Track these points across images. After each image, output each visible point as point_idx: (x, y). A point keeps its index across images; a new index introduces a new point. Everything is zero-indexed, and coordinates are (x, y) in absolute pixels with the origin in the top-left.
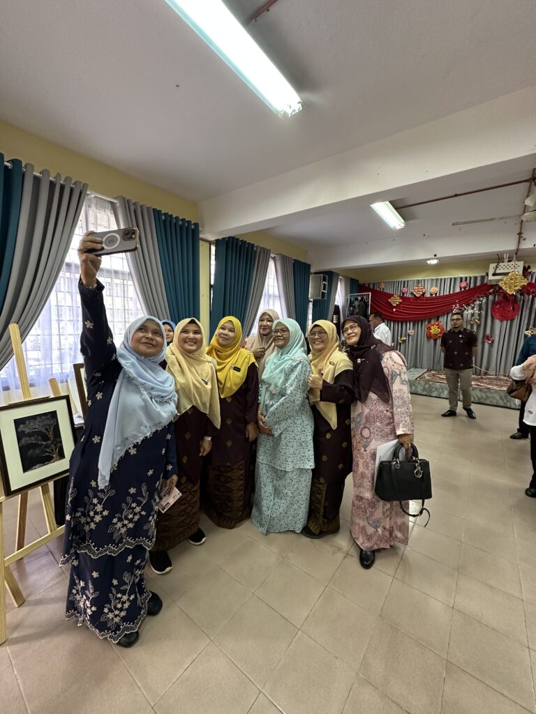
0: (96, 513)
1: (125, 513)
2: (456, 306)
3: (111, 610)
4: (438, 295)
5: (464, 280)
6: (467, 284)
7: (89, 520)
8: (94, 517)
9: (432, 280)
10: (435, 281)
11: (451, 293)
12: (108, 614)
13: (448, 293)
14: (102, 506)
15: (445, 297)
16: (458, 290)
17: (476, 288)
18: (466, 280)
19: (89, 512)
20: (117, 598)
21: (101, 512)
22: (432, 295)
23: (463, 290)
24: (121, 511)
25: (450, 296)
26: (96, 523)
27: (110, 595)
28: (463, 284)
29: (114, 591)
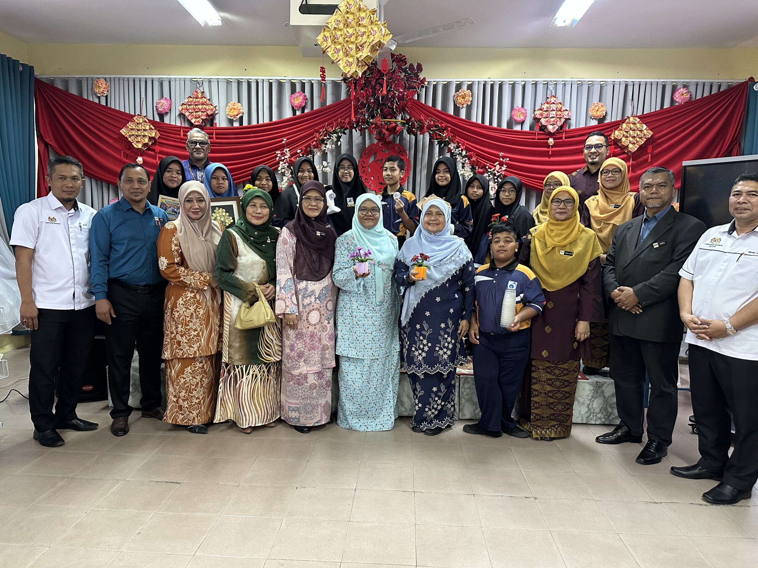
0: (424, 345)
1: (442, 343)
2: (283, 154)
3: (430, 410)
4: (245, 124)
5: (298, 88)
6: (305, 99)
7: (420, 352)
8: (423, 348)
9: (228, 82)
10: (234, 86)
11: (275, 119)
12: (428, 412)
13: (267, 121)
14: (426, 340)
15: (261, 129)
16: (288, 114)
17: (324, 110)
18: (303, 90)
19: (419, 346)
20: (435, 401)
21: (427, 345)
22: (231, 121)
23: (298, 113)
24: (439, 343)
25: (271, 127)
26: (426, 352)
27: (430, 399)
28: (298, 101)
29: (433, 396)
